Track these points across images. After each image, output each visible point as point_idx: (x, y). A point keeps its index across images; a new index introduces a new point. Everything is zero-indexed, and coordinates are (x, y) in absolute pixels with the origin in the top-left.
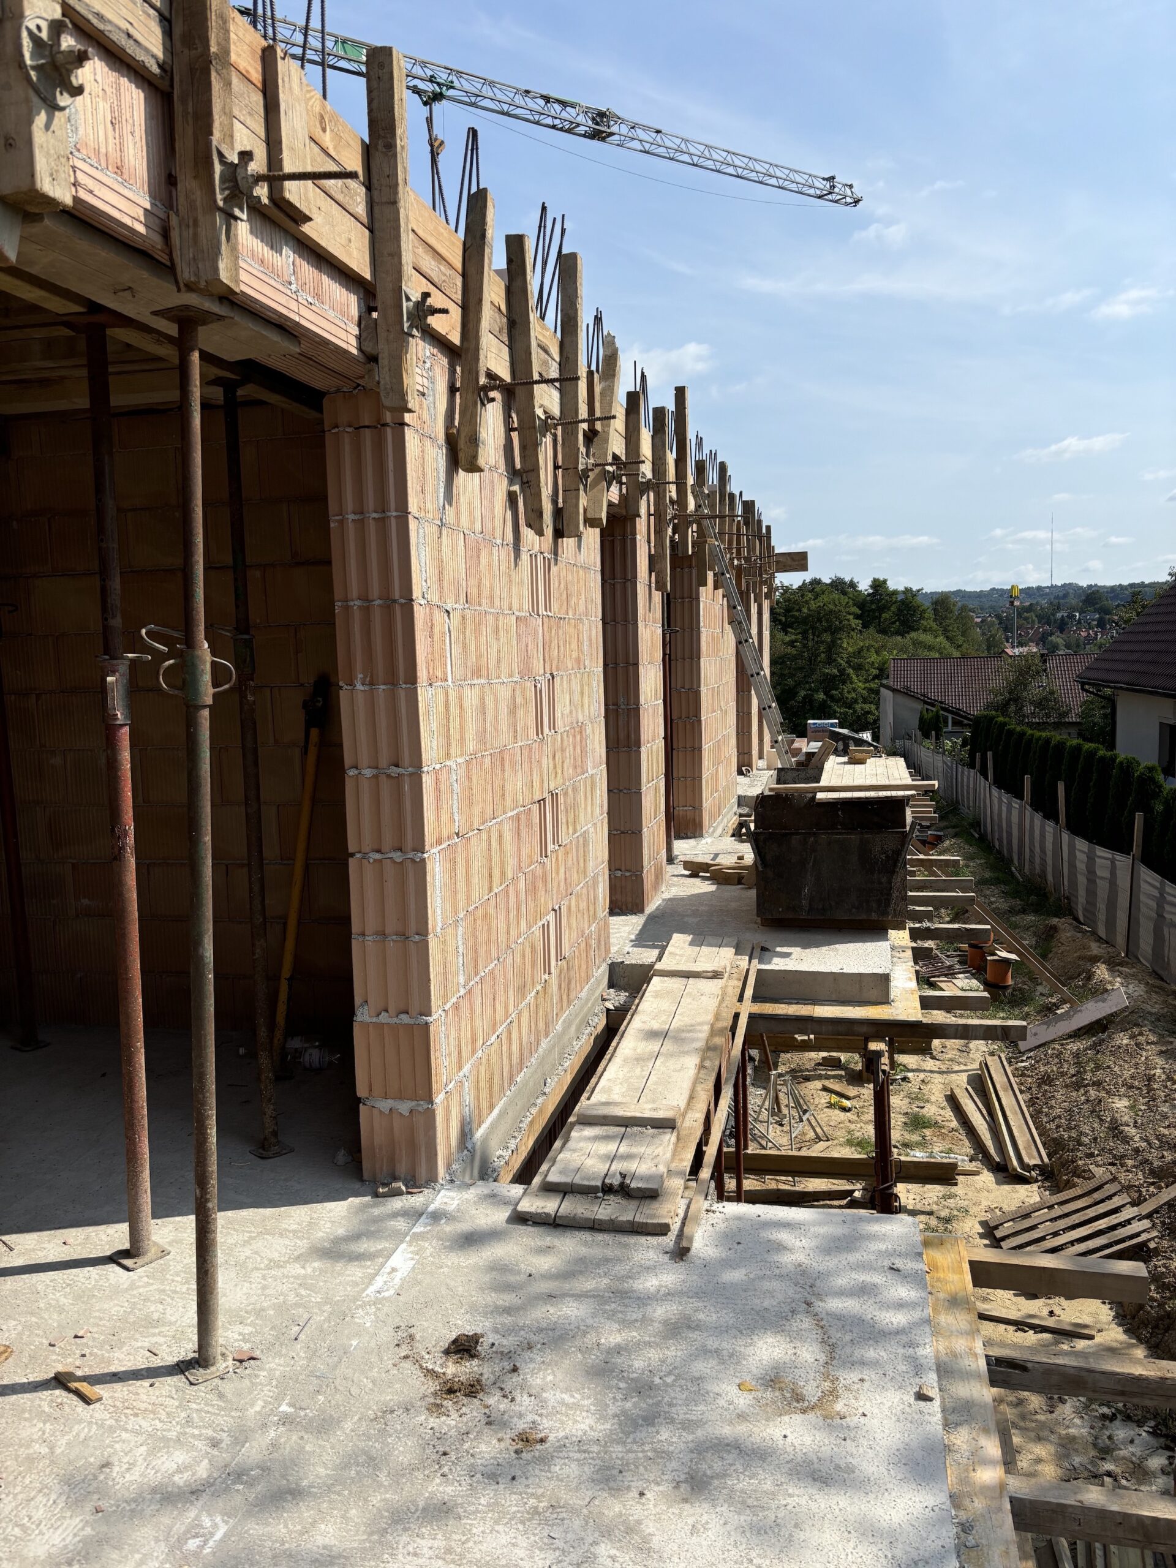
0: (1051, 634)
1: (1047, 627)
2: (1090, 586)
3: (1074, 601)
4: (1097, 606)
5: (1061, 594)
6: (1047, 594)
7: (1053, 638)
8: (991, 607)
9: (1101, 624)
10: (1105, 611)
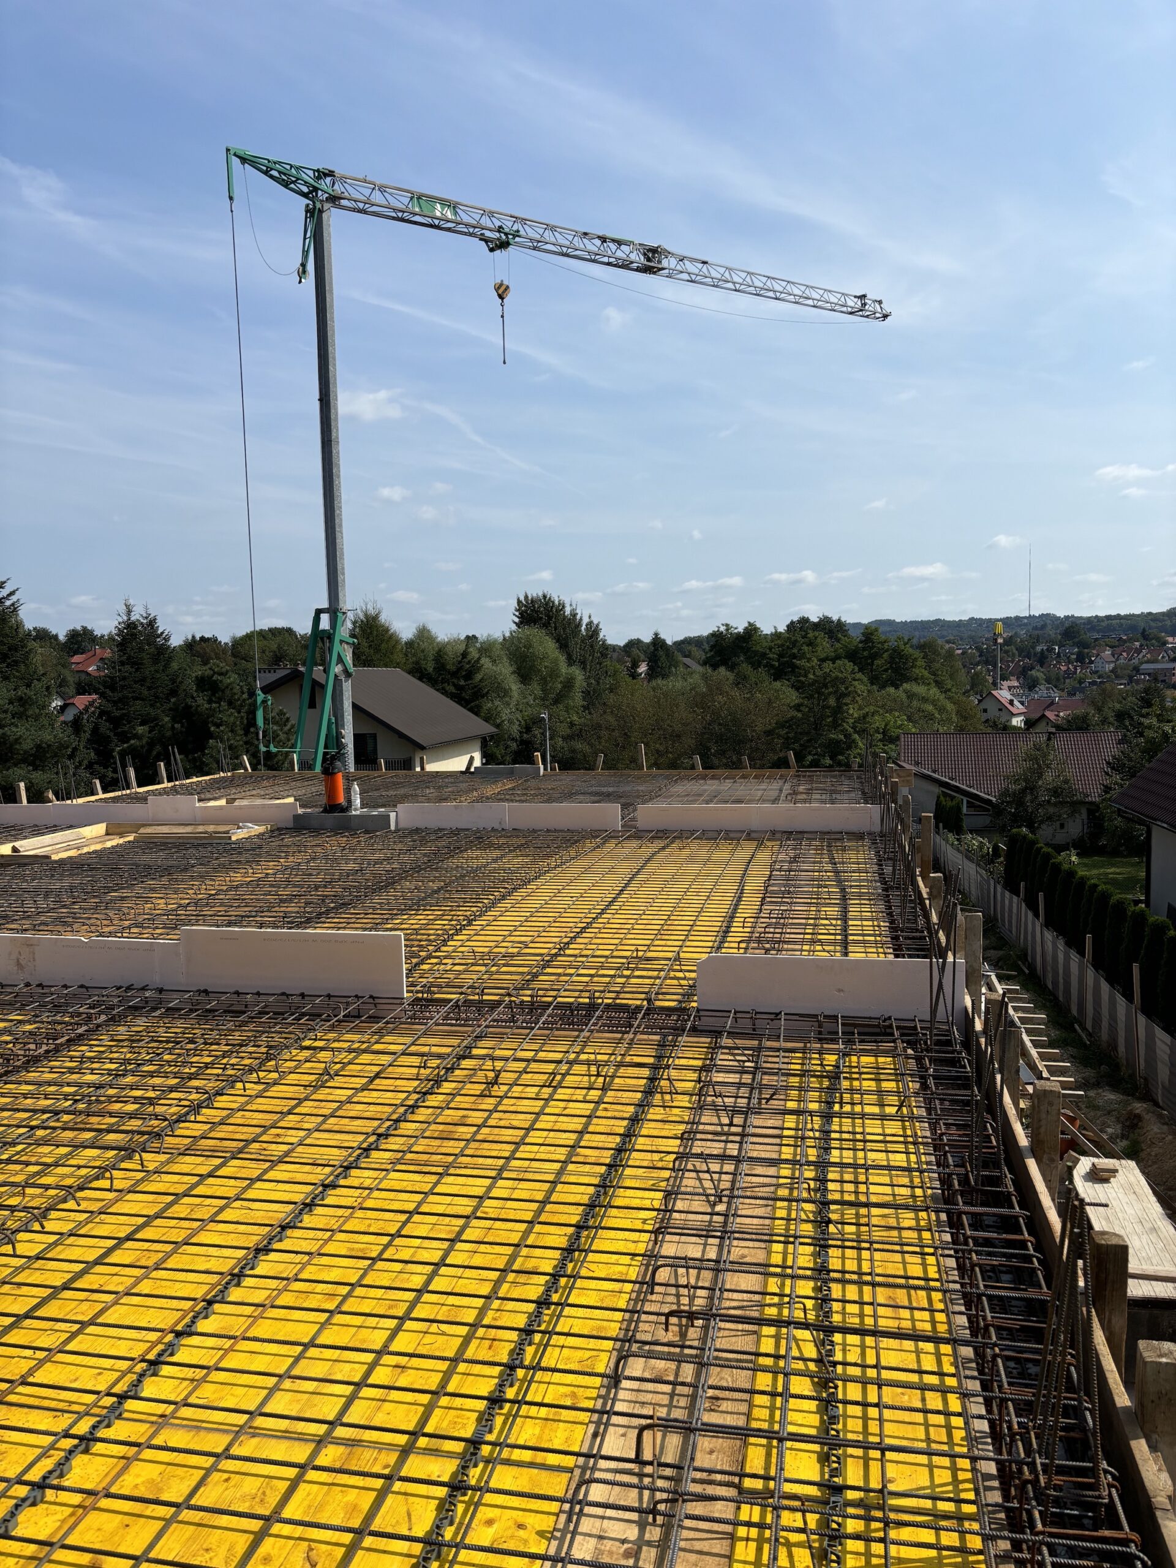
0: (1032, 668)
1: (1027, 660)
2: (1067, 617)
3: (1051, 632)
4: (1076, 640)
5: (1039, 625)
6: (1025, 625)
7: (1033, 672)
8: (971, 637)
9: (1080, 658)
10: (1083, 645)
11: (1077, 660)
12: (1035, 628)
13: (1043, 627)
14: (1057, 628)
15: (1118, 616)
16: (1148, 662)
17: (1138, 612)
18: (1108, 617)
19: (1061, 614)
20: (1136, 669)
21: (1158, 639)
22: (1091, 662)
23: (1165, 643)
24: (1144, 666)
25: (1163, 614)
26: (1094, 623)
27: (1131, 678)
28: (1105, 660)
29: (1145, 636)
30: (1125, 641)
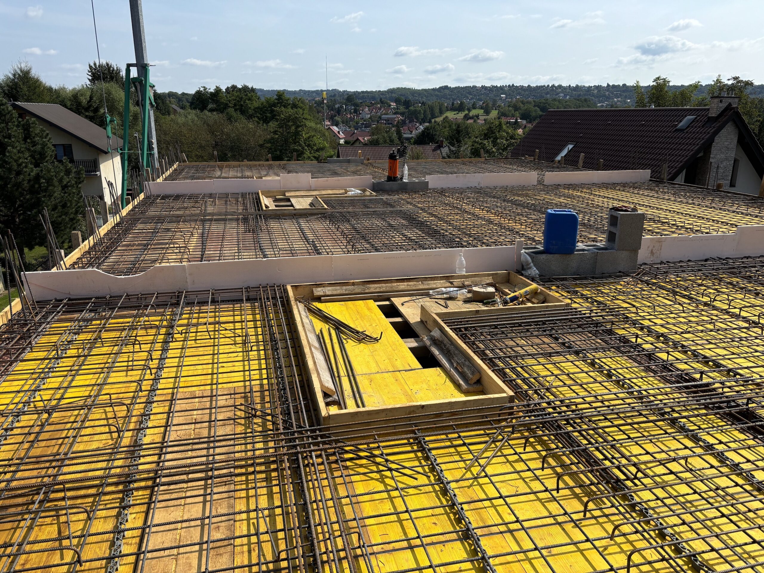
1: (332, 112)
3: (339, 98)
4: (352, 102)
5: (332, 94)
9: (356, 111)
10: (356, 105)
11: (354, 112)
12: (331, 96)
13: (335, 95)
14: (341, 96)
15: (367, 92)
16: (385, 114)
17: (374, 90)
18: (363, 92)
19: (341, 90)
20: (380, 117)
21: (387, 103)
22: (360, 114)
23: (390, 105)
24: (383, 116)
25: (385, 91)
26: (356, 93)
27: (378, 122)
28: (366, 113)
29: (382, 102)
30: (373, 104)
